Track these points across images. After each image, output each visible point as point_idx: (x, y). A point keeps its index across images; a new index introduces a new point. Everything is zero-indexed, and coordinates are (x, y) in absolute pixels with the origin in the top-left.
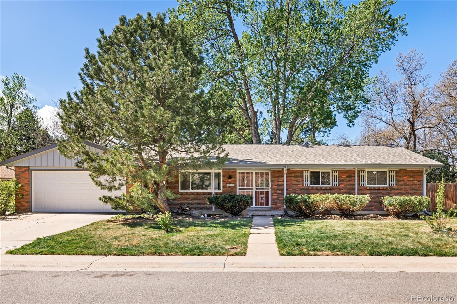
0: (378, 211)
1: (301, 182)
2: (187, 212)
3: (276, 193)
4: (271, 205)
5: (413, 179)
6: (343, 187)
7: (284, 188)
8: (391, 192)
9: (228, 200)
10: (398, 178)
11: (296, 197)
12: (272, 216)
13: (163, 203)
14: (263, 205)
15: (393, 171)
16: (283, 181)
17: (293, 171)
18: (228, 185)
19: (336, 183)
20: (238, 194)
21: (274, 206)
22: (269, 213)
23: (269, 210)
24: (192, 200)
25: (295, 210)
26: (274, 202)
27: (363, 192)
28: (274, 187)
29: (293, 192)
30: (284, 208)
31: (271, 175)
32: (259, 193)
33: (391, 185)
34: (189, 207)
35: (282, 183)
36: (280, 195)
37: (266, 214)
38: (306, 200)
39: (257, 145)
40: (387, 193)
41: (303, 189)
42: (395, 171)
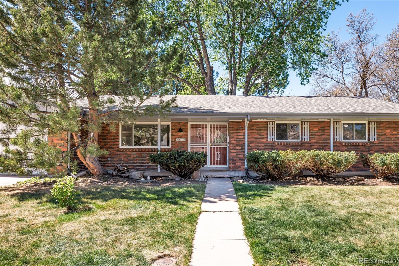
0: (357, 171)
1: (265, 136)
2: (124, 173)
3: (235, 149)
4: (229, 164)
5: (396, 133)
6: (315, 142)
7: (244, 143)
8: (371, 148)
9: (175, 158)
10: (379, 131)
11: (262, 154)
12: (232, 178)
13: (93, 163)
14: (220, 165)
15: (373, 123)
16: (244, 135)
17: (255, 122)
18: (178, 140)
19: (307, 137)
20: (189, 150)
21: (233, 165)
22: (227, 174)
23: (227, 171)
24: (134, 158)
25: (260, 172)
26: (233, 161)
27: (339, 148)
28: (232, 142)
29: (255, 148)
30: (245, 168)
31: (229, 127)
32: (214, 150)
33: (371, 140)
34: (126, 166)
35: (242, 137)
36: (240, 152)
37: (223, 176)
38: (276, 158)
39: (212, 96)
40: (367, 150)
41: (267, 144)
42: (376, 123)
